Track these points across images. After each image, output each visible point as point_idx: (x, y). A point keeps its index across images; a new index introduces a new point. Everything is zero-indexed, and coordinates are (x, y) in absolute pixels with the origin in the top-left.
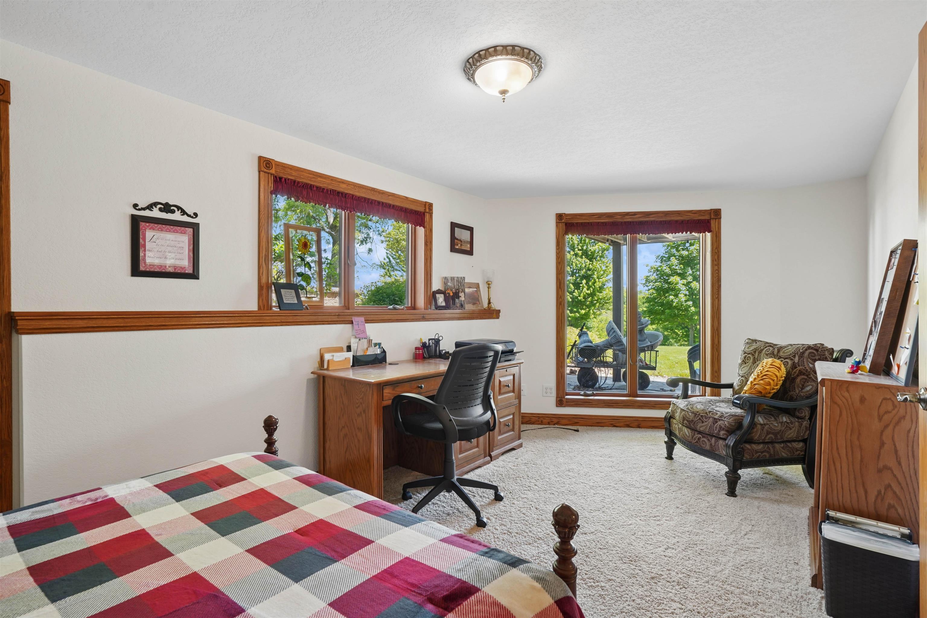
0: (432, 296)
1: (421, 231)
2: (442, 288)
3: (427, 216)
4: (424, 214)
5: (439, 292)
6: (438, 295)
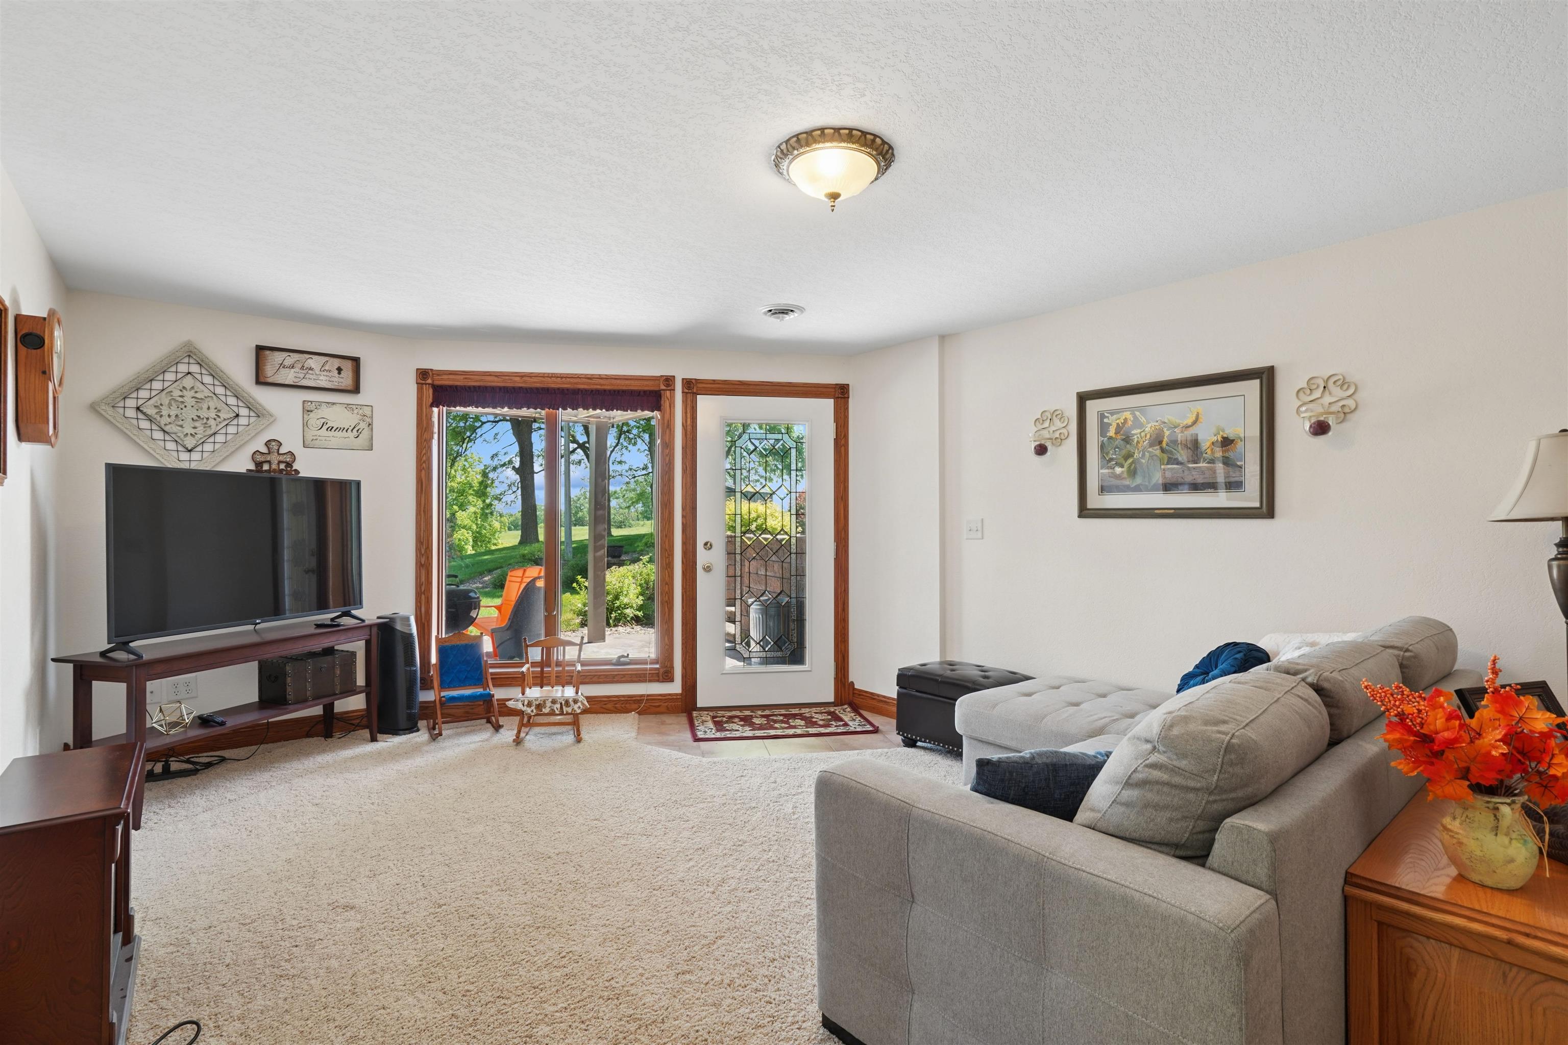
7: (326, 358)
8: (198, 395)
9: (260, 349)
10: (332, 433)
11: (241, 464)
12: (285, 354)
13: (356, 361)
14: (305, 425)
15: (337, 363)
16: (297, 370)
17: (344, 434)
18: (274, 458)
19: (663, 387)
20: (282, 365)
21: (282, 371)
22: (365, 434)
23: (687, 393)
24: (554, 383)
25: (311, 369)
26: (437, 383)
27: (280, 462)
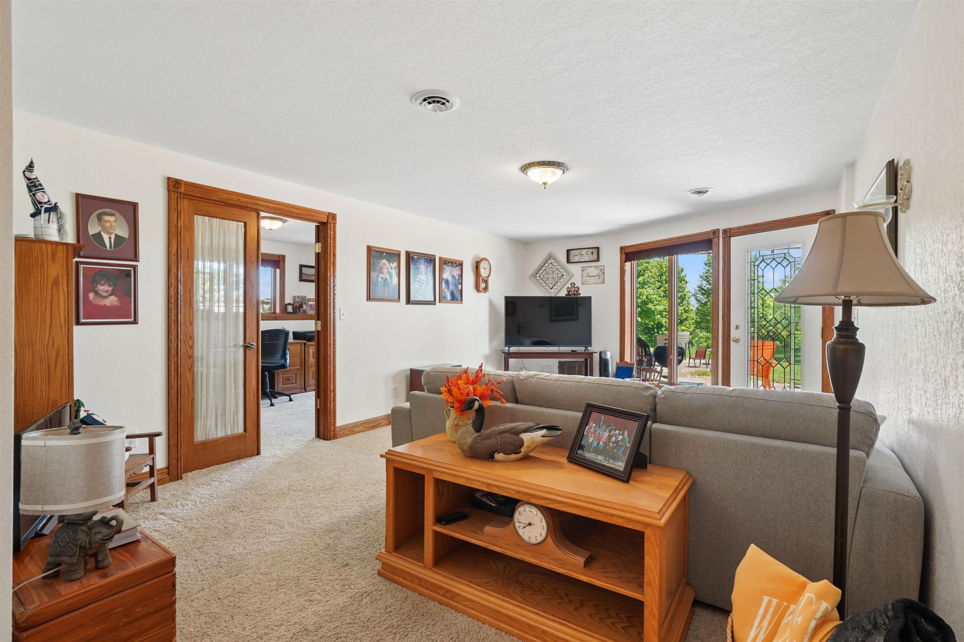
0: (284, 307)
1: (278, 270)
2: (292, 302)
3: (281, 263)
4: (279, 261)
5: (289, 304)
6: (288, 306)
7: (587, 250)
8: (553, 270)
9: (568, 251)
10: (590, 278)
11: (563, 293)
12: (575, 251)
13: (598, 248)
14: (582, 276)
15: (591, 250)
16: (579, 256)
17: (594, 278)
18: (573, 289)
19: (712, 237)
20: (575, 255)
21: (575, 257)
22: (602, 277)
23: (725, 237)
24: (666, 244)
25: (583, 255)
26: (626, 252)
27: (574, 291)
